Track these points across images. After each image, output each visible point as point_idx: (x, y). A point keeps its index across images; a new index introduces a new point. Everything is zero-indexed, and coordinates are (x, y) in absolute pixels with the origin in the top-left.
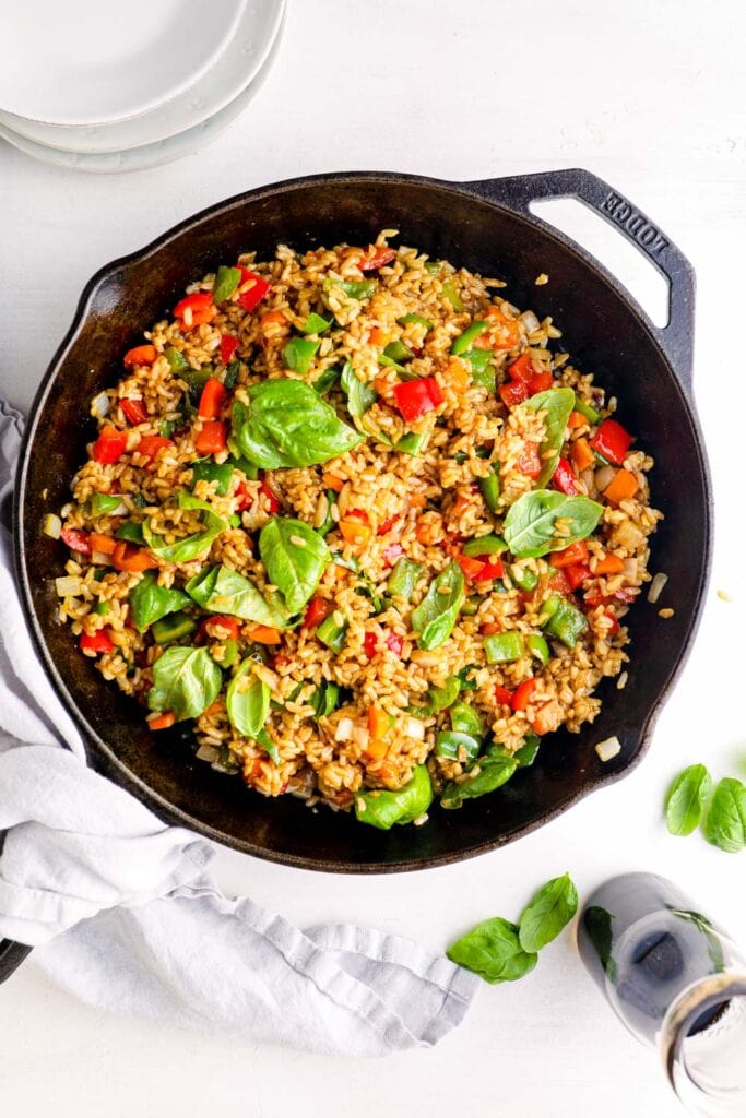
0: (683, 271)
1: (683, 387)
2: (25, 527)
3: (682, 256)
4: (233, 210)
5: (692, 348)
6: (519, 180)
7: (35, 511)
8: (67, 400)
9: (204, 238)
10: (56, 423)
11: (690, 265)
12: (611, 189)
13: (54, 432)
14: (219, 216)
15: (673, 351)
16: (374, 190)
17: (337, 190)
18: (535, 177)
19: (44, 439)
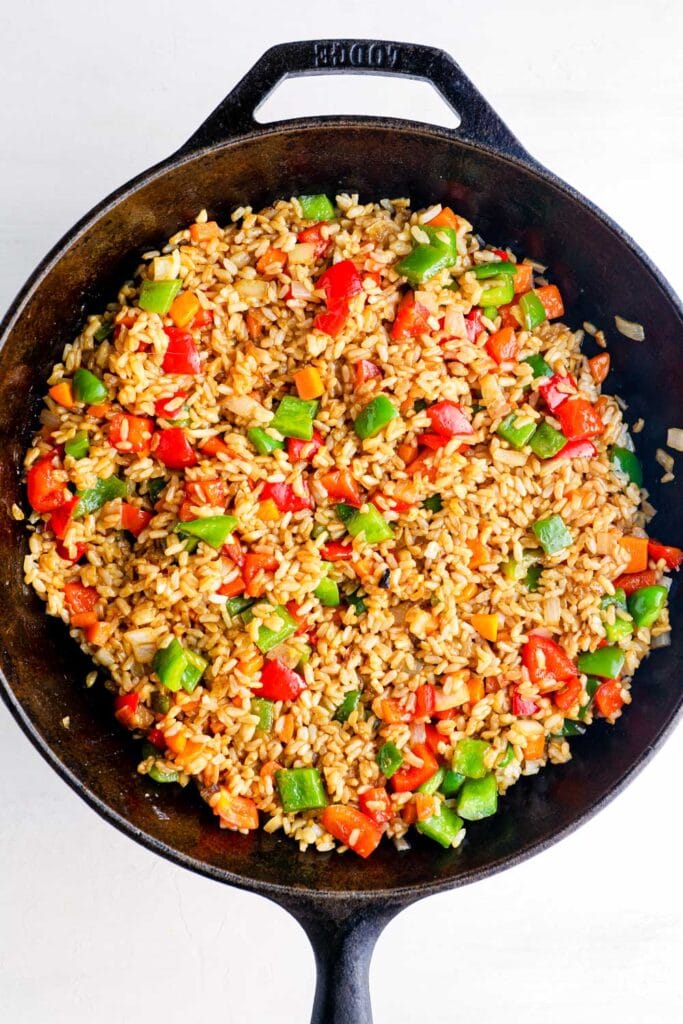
0: (434, 62)
1: (520, 161)
2: (68, 766)
3: (422, 47)
5: (500, 121)
6: (226, 104)
7: (64, 743)
10: (16, 654)
11: (436, 49)
12: (312, 43)
13: (21, 663)
15: (486, 138)
16: (110, 222)
17: (79, 249)
18: (238, 90)
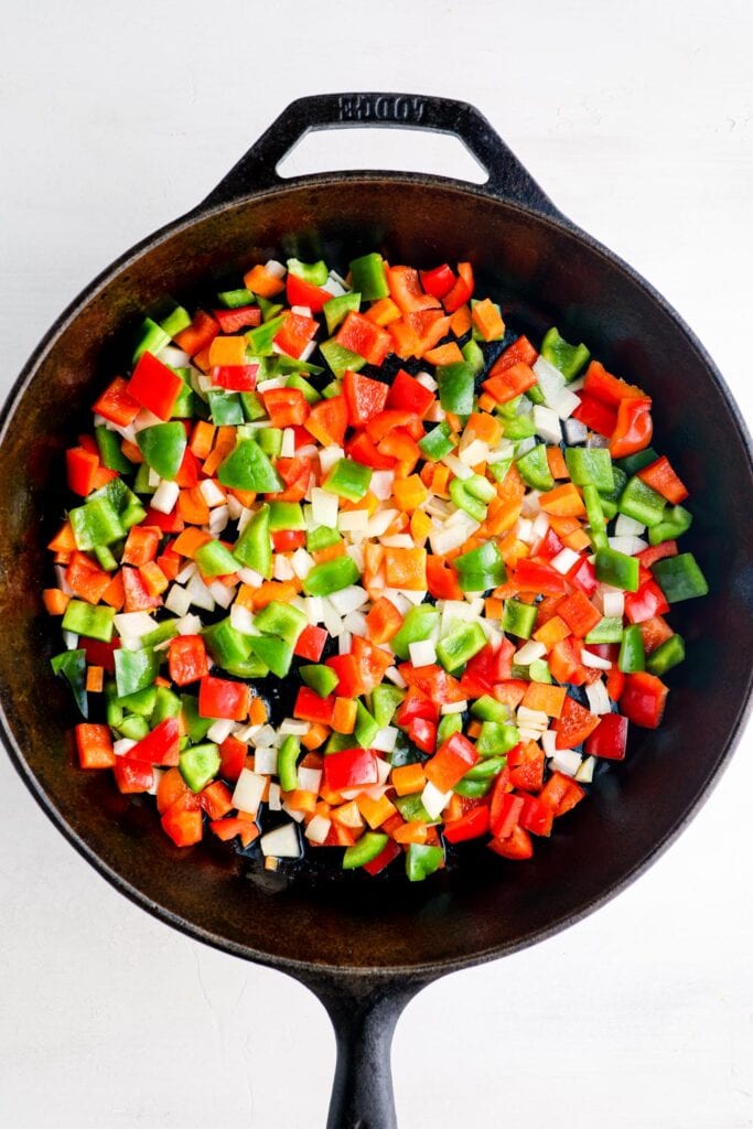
0: (462, 116)
1: (550, 218)
3: (450, 101)
4: (21, 402)
5: (529, 176)
6: (248, 158)
8: (21, 692)
9: (16, 449)
10: (29, 721)
11: (463, 103)
12: (337, 96)
13: (34, 731)
14: (14, 419)
15: (514, 193)
16: (128, 278)
17: (96, 306)
18: (260, 144)
19: (31, 746)
